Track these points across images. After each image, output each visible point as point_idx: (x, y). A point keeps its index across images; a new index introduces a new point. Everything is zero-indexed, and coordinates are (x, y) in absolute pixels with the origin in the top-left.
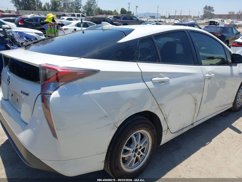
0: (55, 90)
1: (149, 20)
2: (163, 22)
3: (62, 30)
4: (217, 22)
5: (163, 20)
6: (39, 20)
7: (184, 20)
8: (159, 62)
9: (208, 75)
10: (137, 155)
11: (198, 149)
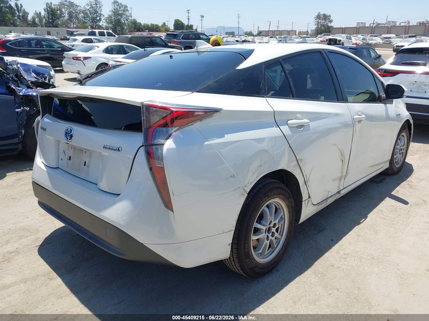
0: (167, 139)
1: (225, 40)
2: (249, 41)
3: (80, 60)
4: (340, 41)
5: (250, 38)
6: (33, 43)
7: (285, 37)
8: (293, 97)
9: (357, 116)
10: (270, 237)
11: (351, 230)
